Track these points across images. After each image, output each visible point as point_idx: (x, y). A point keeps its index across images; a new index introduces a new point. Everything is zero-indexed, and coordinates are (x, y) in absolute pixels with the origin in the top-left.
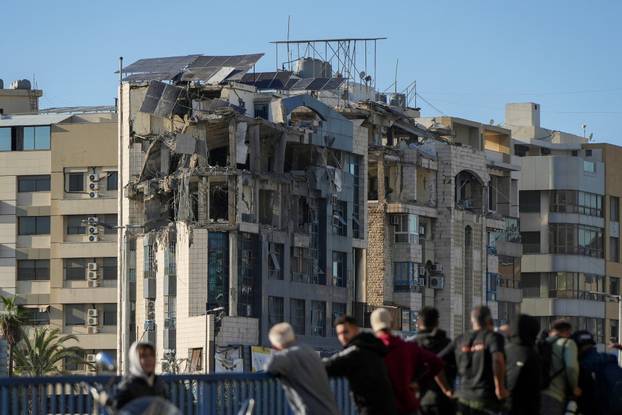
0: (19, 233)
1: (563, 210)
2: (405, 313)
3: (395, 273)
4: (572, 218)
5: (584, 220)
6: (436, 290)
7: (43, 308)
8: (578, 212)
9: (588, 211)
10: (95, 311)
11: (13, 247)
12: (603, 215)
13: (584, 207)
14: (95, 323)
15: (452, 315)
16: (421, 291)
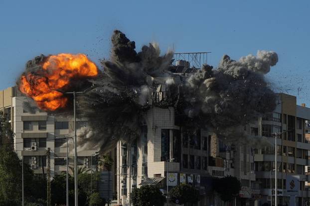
0: (55, 128)
1: (267, 119)
2: (225, 161)
3: (220, 145)
4: (271, 123)
5: (274, 123)
6: (234, 152)
7: (66, 158)
8: (273, 120)
9: (276, 120)
10: (87, 159)
11: (53, 134)
12: (281, 121)
13: (275, 118)
14: (87, 164)
15: (240, 161)
16: (229, 152)
